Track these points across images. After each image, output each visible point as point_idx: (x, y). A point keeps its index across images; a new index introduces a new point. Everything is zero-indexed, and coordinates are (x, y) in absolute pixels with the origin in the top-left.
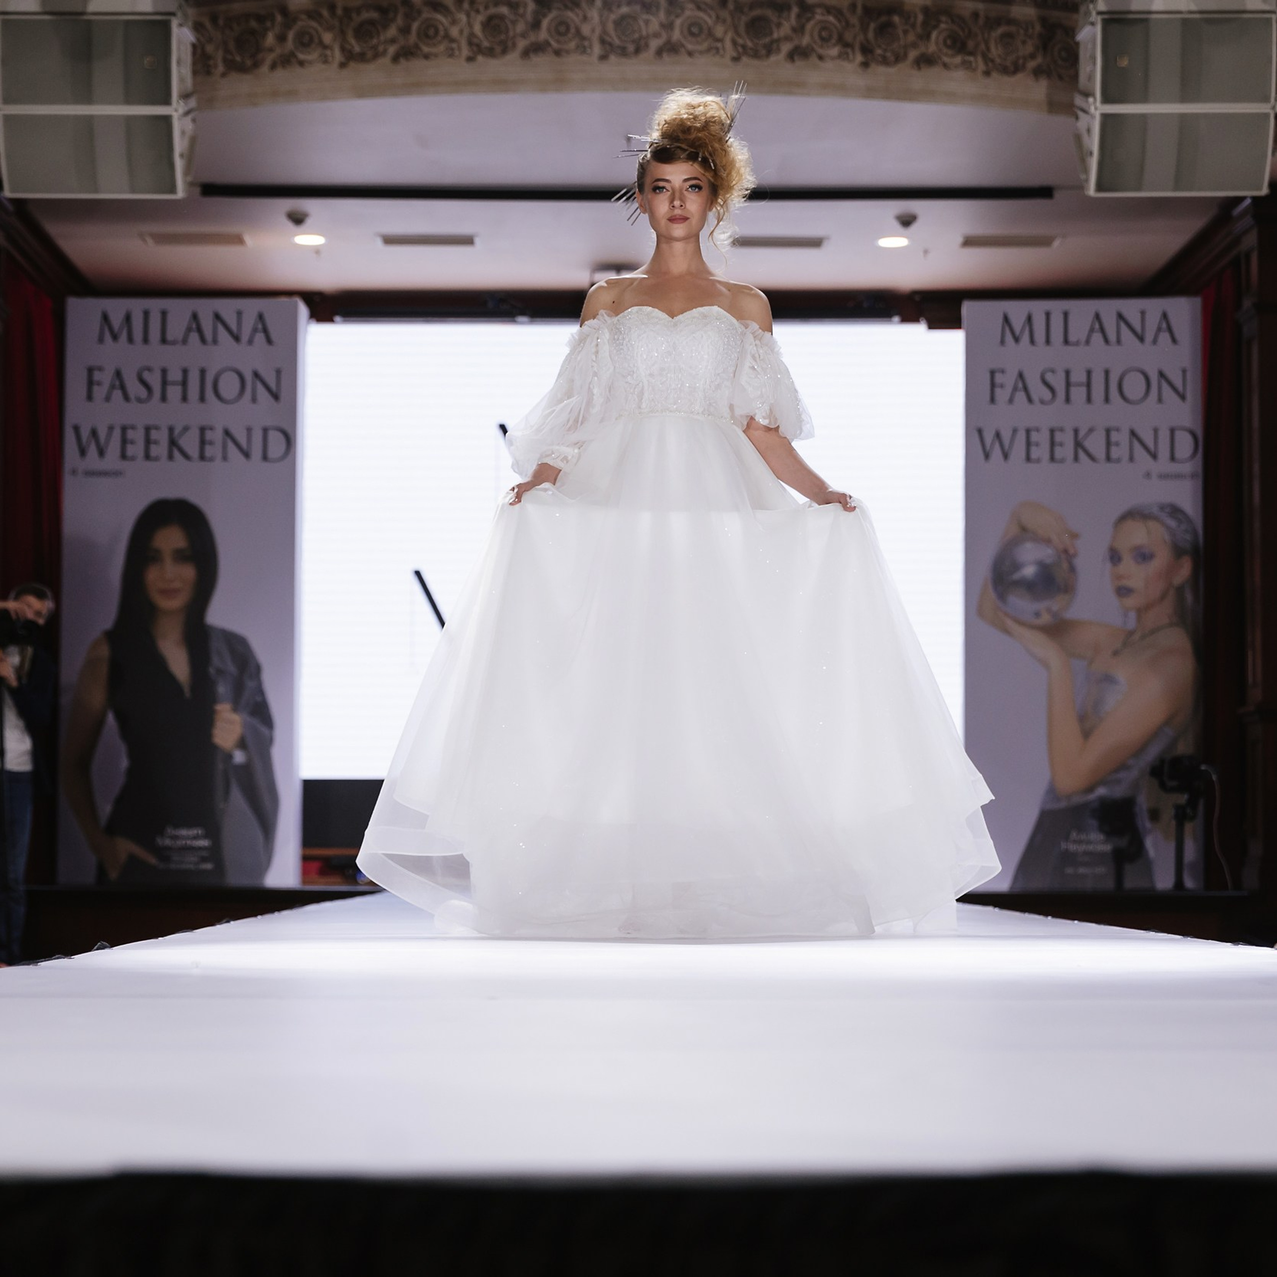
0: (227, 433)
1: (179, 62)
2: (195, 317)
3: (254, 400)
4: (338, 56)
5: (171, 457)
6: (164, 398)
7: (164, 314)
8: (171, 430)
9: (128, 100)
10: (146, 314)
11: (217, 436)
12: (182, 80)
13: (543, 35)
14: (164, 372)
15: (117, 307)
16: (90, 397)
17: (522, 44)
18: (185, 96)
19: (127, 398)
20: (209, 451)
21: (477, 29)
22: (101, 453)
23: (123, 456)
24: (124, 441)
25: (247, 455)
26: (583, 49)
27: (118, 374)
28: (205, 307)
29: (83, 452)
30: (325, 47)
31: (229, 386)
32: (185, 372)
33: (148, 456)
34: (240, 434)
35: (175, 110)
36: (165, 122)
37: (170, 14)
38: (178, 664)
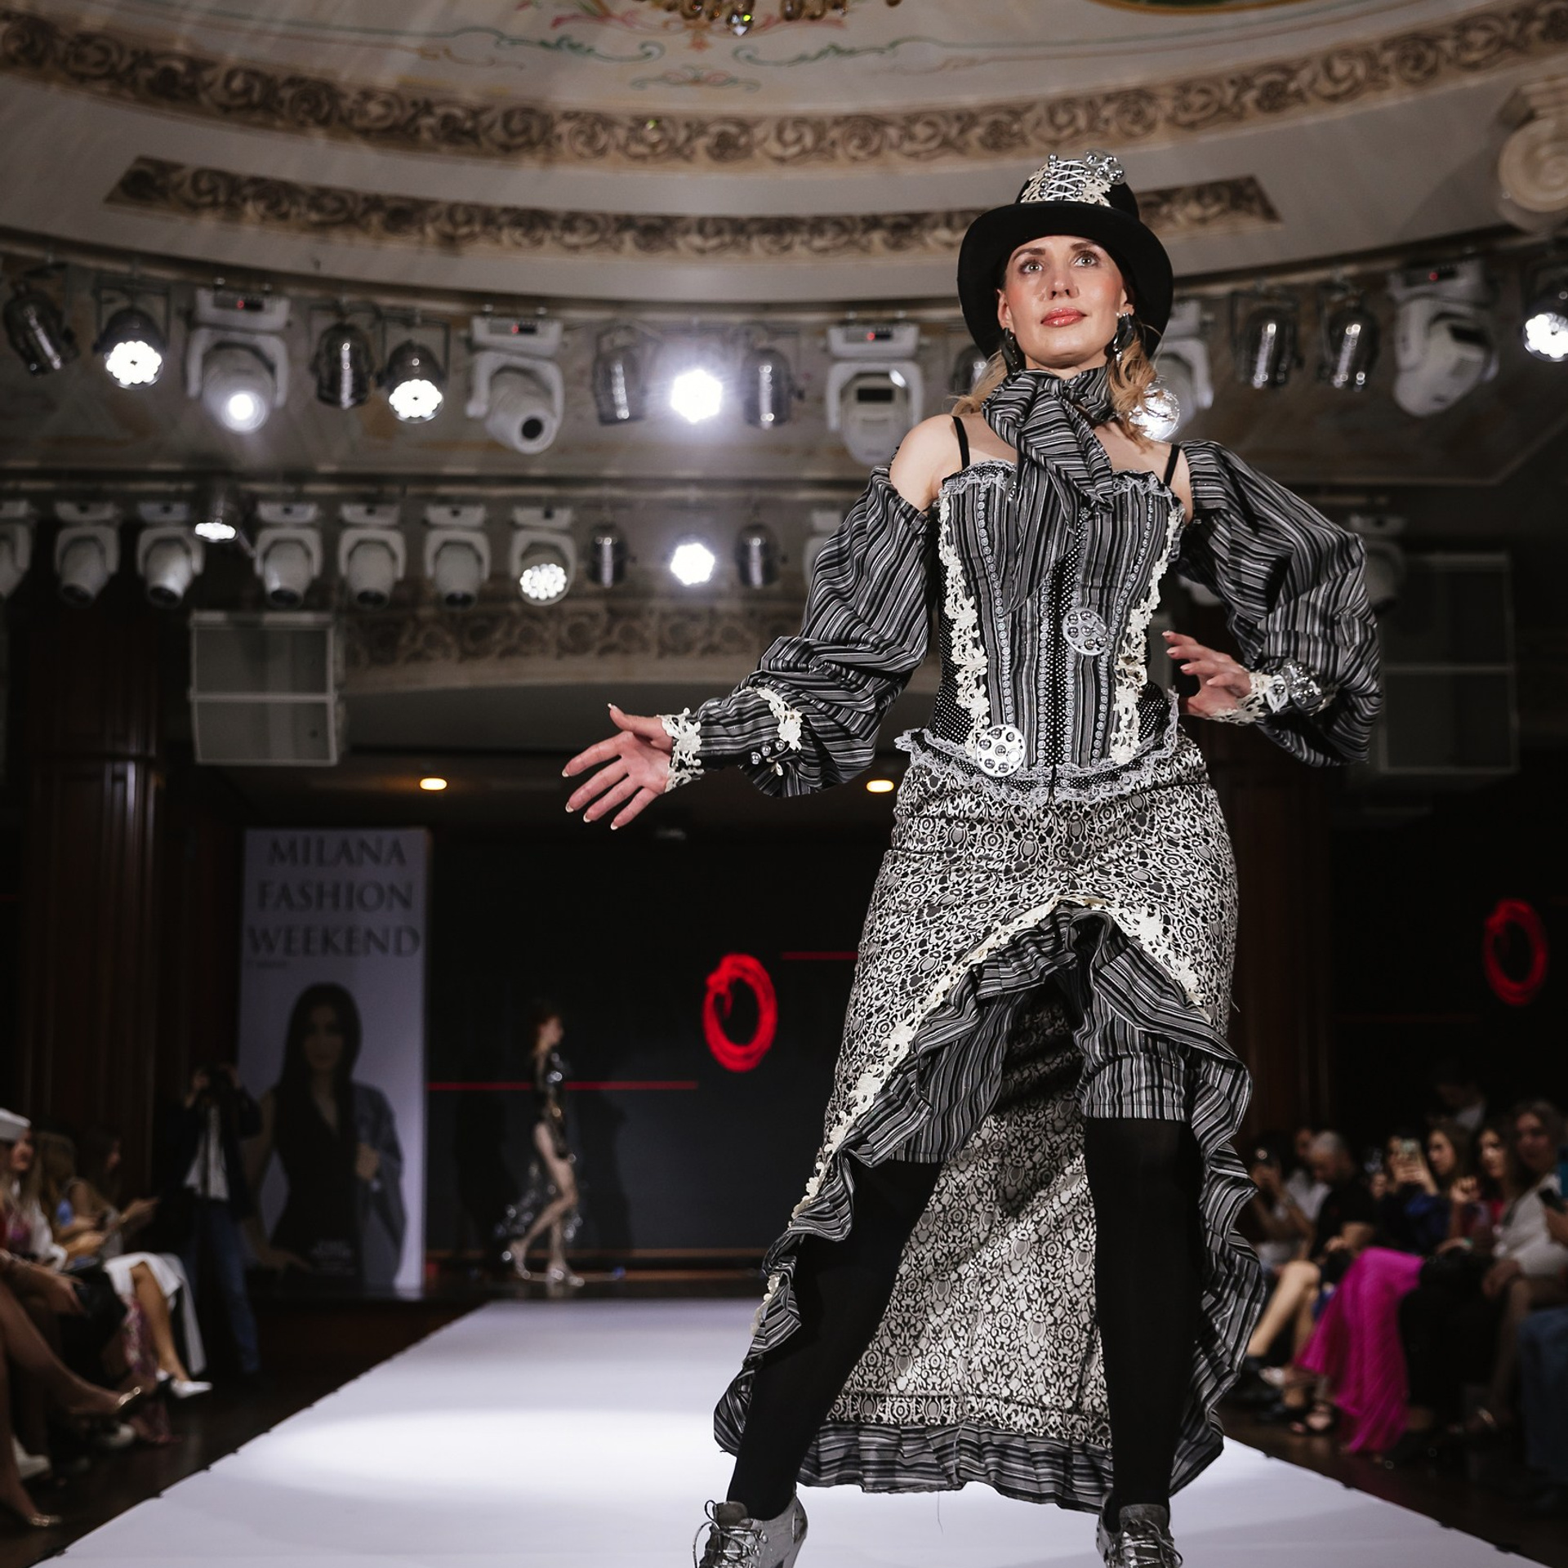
0: (370, 934)
1: (335, 662)
2: (345, 845)
3: (389, 907)
4: (455, 653)
5: (325, 951)
6: (320, 906)
7: (321, 843)
8: (325, 930)
9: (295, 688)
10: (307, 843)
11: (360, 935)
12: (335, 673)
13: (615, 637)
14: (320, 886)
15: (284, 836)
16: (263, 905)
17: (598, 645)
18: (339, 686)
19: (291, 905)
20: (355, 947)
21: (564, 632)
22: (271, 948)
23: (288, 950)
24: (289, 940)
25: (383, 948)
26: (645, 647)
27: (285, 889)
28: (354, 836)
29: (256, 947)
30: (446, 646)
31: (371, 896)
32: (337, 887)
33: (307, 951)
34: (379, 934)
35: (330, 698)
36: (322, 707)
37: (326, 625)
38: (329, 1112)
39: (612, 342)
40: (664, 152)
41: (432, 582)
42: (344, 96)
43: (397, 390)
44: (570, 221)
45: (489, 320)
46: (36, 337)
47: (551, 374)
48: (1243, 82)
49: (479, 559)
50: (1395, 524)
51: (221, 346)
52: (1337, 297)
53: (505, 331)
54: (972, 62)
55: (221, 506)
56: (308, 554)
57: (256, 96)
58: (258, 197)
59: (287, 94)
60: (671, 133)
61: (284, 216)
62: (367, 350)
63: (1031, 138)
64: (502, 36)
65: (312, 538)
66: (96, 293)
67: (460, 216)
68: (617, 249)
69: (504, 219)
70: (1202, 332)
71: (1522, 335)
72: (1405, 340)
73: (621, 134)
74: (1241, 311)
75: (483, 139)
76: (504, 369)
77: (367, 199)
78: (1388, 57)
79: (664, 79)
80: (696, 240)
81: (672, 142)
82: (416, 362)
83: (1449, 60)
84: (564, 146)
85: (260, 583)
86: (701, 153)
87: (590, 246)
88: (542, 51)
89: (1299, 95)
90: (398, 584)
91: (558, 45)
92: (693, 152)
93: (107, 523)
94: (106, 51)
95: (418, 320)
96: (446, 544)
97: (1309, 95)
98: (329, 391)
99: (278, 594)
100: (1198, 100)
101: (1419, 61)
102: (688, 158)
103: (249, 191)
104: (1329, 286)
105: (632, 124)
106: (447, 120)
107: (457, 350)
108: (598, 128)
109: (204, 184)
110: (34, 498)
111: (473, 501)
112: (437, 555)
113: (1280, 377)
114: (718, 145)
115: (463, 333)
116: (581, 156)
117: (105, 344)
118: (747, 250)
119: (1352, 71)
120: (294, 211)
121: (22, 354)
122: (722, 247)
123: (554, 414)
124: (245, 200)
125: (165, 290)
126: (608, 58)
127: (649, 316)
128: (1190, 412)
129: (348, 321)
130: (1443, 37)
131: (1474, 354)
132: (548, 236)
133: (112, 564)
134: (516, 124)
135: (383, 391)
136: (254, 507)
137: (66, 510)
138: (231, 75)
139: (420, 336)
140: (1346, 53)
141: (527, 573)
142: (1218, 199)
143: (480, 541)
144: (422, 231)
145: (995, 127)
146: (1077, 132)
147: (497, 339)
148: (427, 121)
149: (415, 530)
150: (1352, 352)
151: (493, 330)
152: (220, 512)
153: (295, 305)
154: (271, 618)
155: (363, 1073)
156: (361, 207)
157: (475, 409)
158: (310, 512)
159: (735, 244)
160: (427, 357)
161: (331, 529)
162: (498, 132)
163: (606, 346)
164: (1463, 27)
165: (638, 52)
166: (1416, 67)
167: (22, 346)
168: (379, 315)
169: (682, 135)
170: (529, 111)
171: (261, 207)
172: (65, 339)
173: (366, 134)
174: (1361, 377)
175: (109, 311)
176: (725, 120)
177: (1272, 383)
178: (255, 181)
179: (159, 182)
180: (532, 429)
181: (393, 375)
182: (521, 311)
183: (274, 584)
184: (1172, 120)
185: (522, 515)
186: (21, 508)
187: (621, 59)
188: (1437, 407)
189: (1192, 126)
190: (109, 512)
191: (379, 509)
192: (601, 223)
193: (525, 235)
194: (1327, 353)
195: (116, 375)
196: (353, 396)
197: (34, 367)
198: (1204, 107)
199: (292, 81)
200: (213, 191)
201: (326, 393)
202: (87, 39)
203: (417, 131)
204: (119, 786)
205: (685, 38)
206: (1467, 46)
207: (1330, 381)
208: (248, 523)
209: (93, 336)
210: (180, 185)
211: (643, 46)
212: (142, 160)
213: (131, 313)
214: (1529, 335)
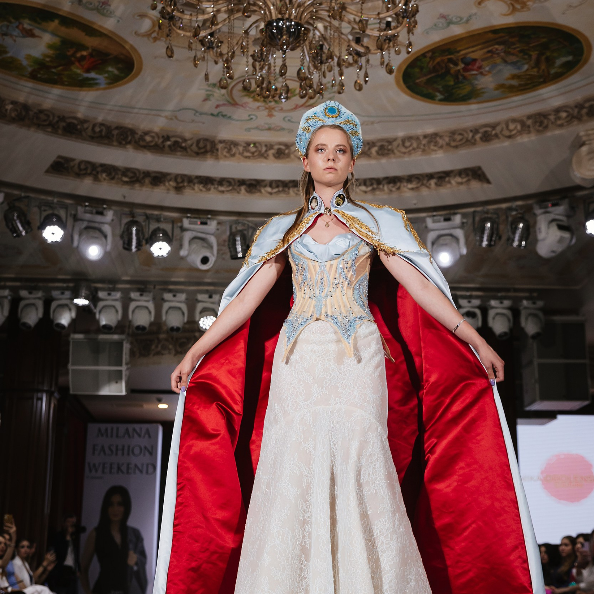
0: (136, 466)
1: (126, 354)
2: (127, 430)
3: (144, 455)
4: (173, 352)
5: (118, 472)
6: (117, 454)
7: (118, 429)
8: (118, 464)
9: (110, 365)
10: (112, 429)
11: (132, 466)
12: (126, 359)
14: (117, 446)
15: (103, 426)
16: (93, 453)
18: (127, 364)
19: (105, 454)
20: (130, 471)
22: (96, 471)
23: (103, 472)
24: (104, 468)
25: (141, 472)
27: (103, 447)
28: (130, 427)
29: (91, 471)
30: (170, 349)
31: (137, 451)
33: (111, 472)
34: (140, 466)
35: (124, 368)
36: (121, 372)
37: (123, 340)
38: (118, 538)
39: (236, 228)
40: (257, 155)
41: (165, 323)
42: (137, 134)
43: (154, 246)
44: (222, 181)
45: (189, 219)
46: (16, 223)
47: (213, 240)
48: (475, 131)
49: (183, 314)
50: (540, 304)
51: (87, 228)
52: (514, 213)
53: (196, 224)
54: (372, 123)
55: (84, 292)
56: (117, 311)
57: (104, 133)
58: (103, 171)
59: (115, 132)
60: (260, 149)
61: (113, 179)
62: (142, 230)
63: (396, 151)
64: (197, 112)
65: (118, 305)
66: (40, 208)
67: (179, 180)
68: (239, 193)
69: (196, 181)
70: (462, 226)
71: (585, 228)
72: (540, 229)
73: (241, 149)
74: (477, 219)
75: (188, 150)
76: (195, 238)
77: (144, 173)
78: (529, 122)
79: (257, 128)
80: (269, 189)
81: (260, 152)
82: (161, 235)
83: (552, 123)
84: (219, 153)
85: (98, 322)
86: (271, 157)
87: (228, 191)
88: (211, 117)
89: (496, 136)
90: (151, 324)
91: (217, 115)
92: (268, 155)
93: (39, 298)
94: (48, 116)
95: (162, 219)
96: (170, 308)
97: (500, 136)
98: (127, 246)
99: (105, 326)
100: (458, 137)
101: (541, 123)
102: (266, 158)
103: (99, 169)
104: (510, 209)
105: (245, 145)
106: (176, 143)
107: (177, 231)
108: (232, 146)
109: (83, 166)
110: (11, 289)
111: (182, 291)
112: (167, 312)
113: (493, 243)
114: (277, 153)
115: (179, 224)
116: (225, 156)
117: (42, 227)
118: (289, 193)
119: (516, 127)
120: (117, 176)
121: (11, 230)
122: (279, 191)
123: (214, 255)
124: (98, 173)
125: (66, 207)
126: (236, 120)
127: (250, 219)
128: (458, 256)
129: (135, 219)
130: (550, 115)
131: (567, 235)
132: (212, 187)
133: (40, 315)
134: (201, 144)
135: (148, 246)
136: (97, 293)
137: (24, 293)
138: (94, 126)
139: (162, 226)
140: (514, 120)
141: (202, 319)
142: (467, 175)
143: (184, 307)
144: (164, 185)
145: (382, 147)
146: (414, 149)
147: (192, 226)
148: (169, 143)
149: (159, 302)
150: (520, 233)
151: (191, 223)
152: (83, 294)
153: (115, 214)
154: (102, 337)
155: (132, 522)
156: (142, 176)
157: (183, 253)
158: (118, 295)
159: (283, 191)
160: (165, 233)
161: (126, 301)
162: (194, 148)
163: (234, 230)
164: (557, 111)
165: (248, 118)
166: (540, 126)
167: (11, 227)
168: (148, 217)
169: (264, 149)
170: (206, 140)
171: (104, 175)
172: (27, 224)
173: (144, 147)
174: (523, 243)
175: (45, 214)
176: (280, 144)
177: (489, 245)
178: (102, 165)
179: (66, 165)
180: (205, 260)
181: (152, 240)
182: (201, 216)
183: (103, 322)
184: (448, 144)
185: (200, 297)
186: (6, 292)
187: (241, 121)
188: (553, 254)
189: (456, 147)
190: (40, 294)
191: (145, 294)
192: (233, 183)
193: (204, 187)
194: (510, 234)
195: (46, 238)
196: (136, 247)
197: (15, 235)
198: (461, 140)
199: (117, 128)
200: (86, 169)
201: (126, 246)
202: (41, 111)
203: (164, 146)
204: (39, 402)
205: (265, 113)
206: (559, 118)
207: (512, 245)
208: (94, 299)
209: (38, 224)
210: (73, 166)
211: (249, 116)
212: (59, 157)
213: (53, 215)
214: (587, 227)
